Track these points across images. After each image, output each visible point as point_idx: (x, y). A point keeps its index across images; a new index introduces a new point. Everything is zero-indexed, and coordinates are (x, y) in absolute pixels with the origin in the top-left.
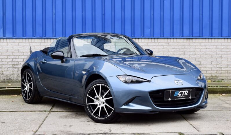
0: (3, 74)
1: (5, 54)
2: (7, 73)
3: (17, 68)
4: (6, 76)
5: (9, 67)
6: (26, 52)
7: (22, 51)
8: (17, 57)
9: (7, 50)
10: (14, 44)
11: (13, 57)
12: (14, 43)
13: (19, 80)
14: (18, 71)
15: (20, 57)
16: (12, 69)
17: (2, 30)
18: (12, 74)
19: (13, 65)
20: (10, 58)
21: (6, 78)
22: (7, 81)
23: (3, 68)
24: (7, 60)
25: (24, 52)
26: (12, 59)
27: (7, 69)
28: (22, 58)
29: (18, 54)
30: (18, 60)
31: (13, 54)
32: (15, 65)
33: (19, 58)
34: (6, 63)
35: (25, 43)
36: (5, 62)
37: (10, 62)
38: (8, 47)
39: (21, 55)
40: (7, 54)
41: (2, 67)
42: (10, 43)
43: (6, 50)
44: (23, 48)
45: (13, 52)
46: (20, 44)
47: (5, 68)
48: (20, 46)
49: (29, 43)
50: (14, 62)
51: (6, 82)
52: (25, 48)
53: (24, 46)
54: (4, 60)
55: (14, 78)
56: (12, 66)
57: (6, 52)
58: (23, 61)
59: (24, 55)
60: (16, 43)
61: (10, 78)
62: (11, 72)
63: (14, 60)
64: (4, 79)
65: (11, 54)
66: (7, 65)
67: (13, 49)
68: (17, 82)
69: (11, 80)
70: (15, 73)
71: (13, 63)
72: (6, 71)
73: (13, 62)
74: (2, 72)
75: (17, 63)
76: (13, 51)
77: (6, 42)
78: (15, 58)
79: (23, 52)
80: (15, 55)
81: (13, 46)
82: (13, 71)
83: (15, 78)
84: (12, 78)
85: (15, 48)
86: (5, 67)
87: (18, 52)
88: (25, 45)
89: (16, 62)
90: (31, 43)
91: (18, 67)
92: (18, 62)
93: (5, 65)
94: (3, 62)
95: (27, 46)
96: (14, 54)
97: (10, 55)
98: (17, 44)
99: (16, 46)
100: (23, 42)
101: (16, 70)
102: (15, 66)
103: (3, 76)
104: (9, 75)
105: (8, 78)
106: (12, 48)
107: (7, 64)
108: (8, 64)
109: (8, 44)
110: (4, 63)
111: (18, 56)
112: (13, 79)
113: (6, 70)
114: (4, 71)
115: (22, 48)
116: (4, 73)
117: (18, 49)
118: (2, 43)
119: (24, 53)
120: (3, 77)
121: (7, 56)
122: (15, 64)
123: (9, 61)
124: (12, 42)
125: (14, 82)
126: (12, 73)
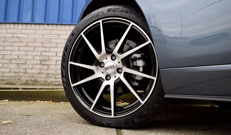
0: (27, 73)
1: (32, 44)
2: (32, 72)
3: (46, 65)
4: (31, 75)
5: (36, 63)
6: (61, 43)
7: (55, 41)
8: (48, 50)
9: (35, 40)
10: (45, 32)
11: (42, 49)
12: (45, 30)
13: (48, 83)
14: (47, 69)
15: (52, 49)
16: (39, 67)
17: (30, 13)
18: (39, 73)
19: (41, 60)
20: (37, 51)
21: (29, 79)
22: (31, 83)
23: (26, 65)
24: (34, 54)
25: (57, 44)
26: (40, 53)
27: (33, 66)
28: (54, 52)
29: (50, 45)
30: (49, 54)
31: (42, 46)
32: (44, 61)
33: (51, 51)
34: (32, 57)
35: (61, 30)
36: (31, 55)
37: (38, 56)
38: (36, 36)
39: (54, 47)
40: (34, 45)
41: (26, 62)
42: (39, 29)
43: (33, 40)
44: (57, 37)
45: (43, 43)
46: (53, 32)
47: (30, 65)
48: (54, 34)
49: (66, 30)
50: (44, 56)
51: (29, 84)
52: (60, 37)
53: (58, 35)
54: (29, 53)
55: (42, 79)
56: (39, 62)
57: (33, 42)
58: (55, 55)
59: (57, 47)
60: (48, 30)
61: (36, 79)
62: (37, 70)
63: (43, 53)
64: (27, 80)
65: (39, 44)
66: (33, 61)
67: (43, 38)
68: (46, 85)
69: (37, 81)
70: (43, 71)
71: (41, 58)
72: (31, 69)
73: (41, 56)
74: (26, 70)
75: (47, 58)
76: (43, 41)
77: (34, 29)
78: (45, 52)
79: (57, 42)
80: (45, 47)
81: (43, 34)
82: (40, 69)
83: (44, 79)
84: (39, 79)
85: (45, 36)
86: (30, 62)
87: (50, 43)
88: (61, 33)
89: (46, 56)
90: (68, 30)
91: (48, 63)
92: (49, 56)
93: (30, 60)
94: (27, 55)
95: (63, 35)
96: (44, 45)
97: (38, 47)
98: (48, 32)
99: (48, 34)
100: (57, 29)
101: (45, 67)
102: (44, 63)
103: (26, 75)
104: (34, 75)
105: (33, 79)
106: (41, 37)
107: (33, 59)
108: (35, 59)
109: (37, 31)
110: (28, 57)
111: (49, 48)
112: (40, 81)
113: (30, 67)
114: (28, 68)
115: (55, 38)
116: (28, 71)
117: (50, 39)
118: (29, 29)
119: (59, 44)
120: (26, 77)
121: (35, 47)
122: (44, 59)
123: (36, 55)
124: (43, 29)
125: (42, 85)
126: (39, 71)
